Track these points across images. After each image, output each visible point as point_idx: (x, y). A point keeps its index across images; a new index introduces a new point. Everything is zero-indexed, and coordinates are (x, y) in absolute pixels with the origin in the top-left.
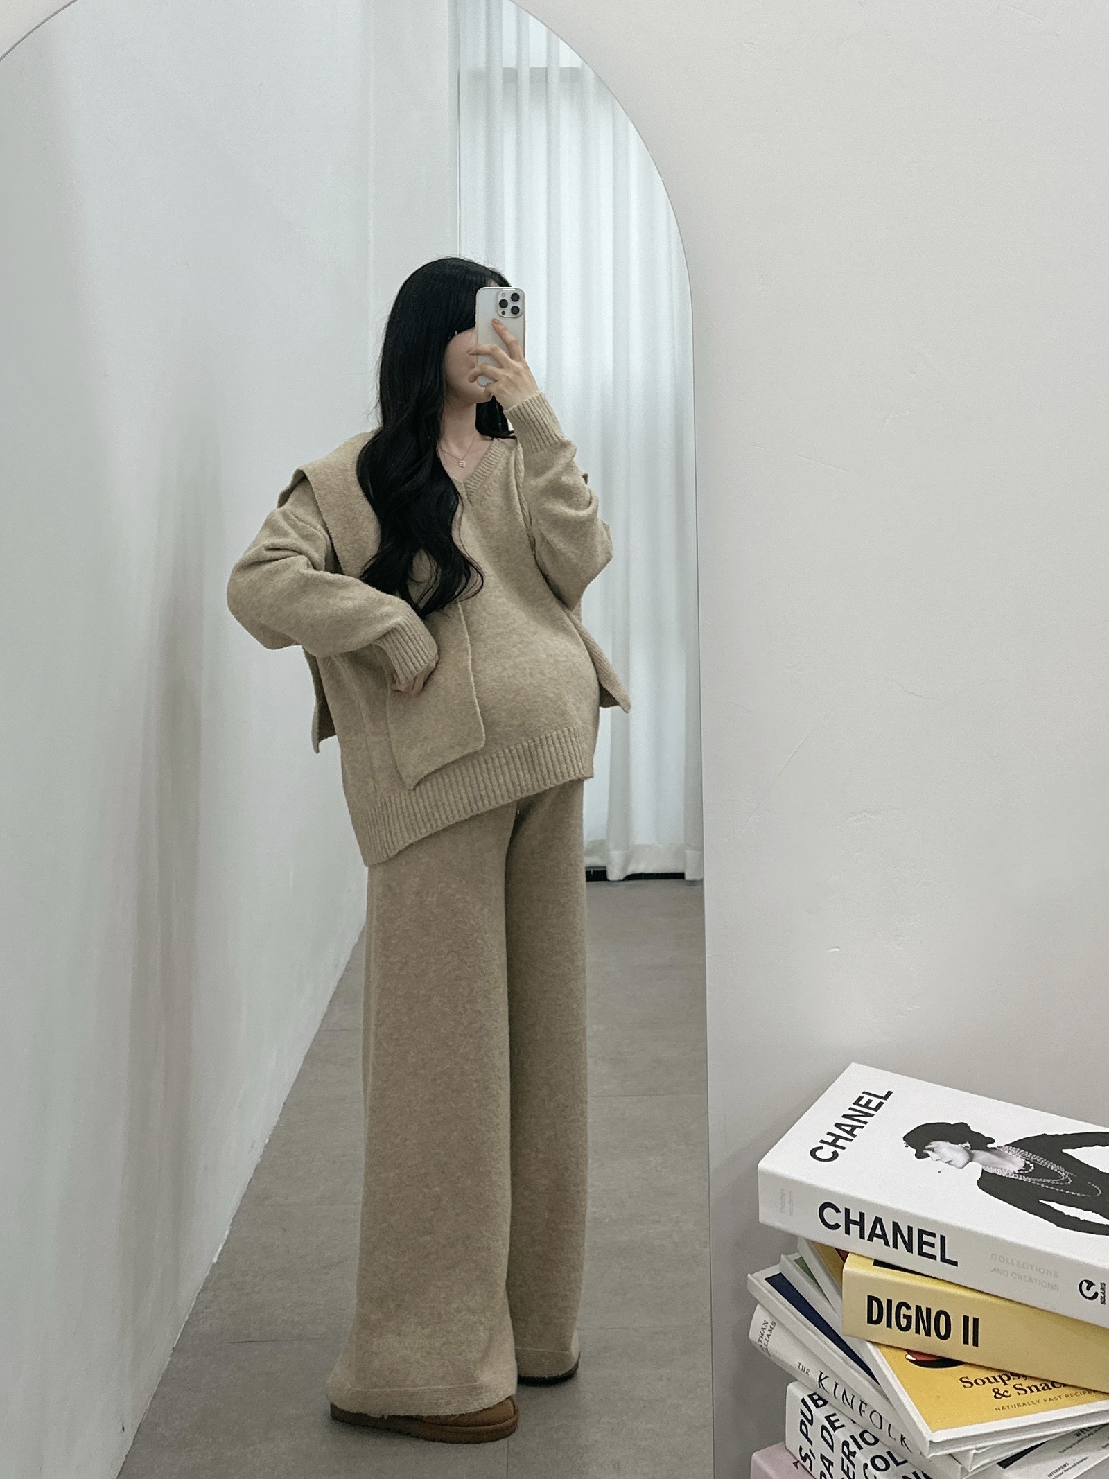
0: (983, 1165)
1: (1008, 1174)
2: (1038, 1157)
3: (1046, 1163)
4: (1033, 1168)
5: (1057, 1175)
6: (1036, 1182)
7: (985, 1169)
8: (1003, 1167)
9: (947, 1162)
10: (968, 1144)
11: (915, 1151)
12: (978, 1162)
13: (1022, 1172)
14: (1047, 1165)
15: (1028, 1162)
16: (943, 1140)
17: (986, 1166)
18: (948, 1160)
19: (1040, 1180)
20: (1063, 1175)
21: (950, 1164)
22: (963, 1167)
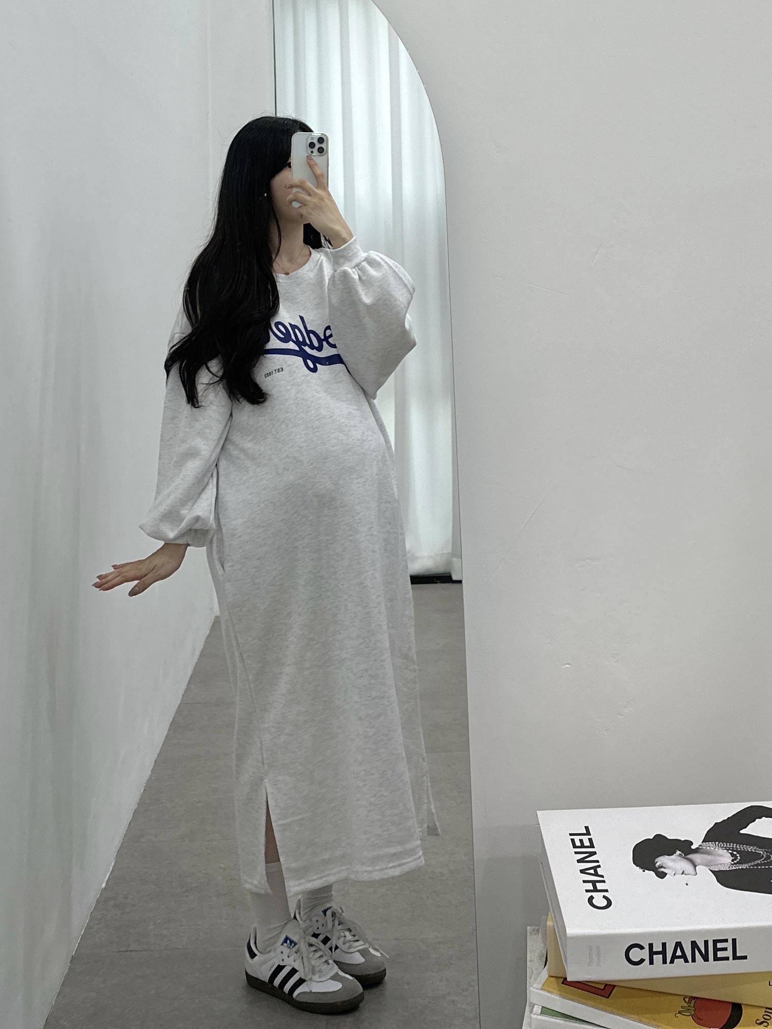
0: (706, 866)
1: (729, 867)
2: (732, 844)
3: (742, 848)
4: (738, 855)
5: (759, 856)
6: (752, 866)
7: (711, 869)
8: (719, 862)
9: (683, 873)
10: (678, 852)
11: (654, 873)
12: (699, 865)
13: (735, 862)
14: (744, 848)
15: (730, 851)
16: (661, 856)
17: (709, 866)
18: (681, 873)
19: (753, 864)
20: (762, 853)
21: (686, 875)
22: (696, 874)
